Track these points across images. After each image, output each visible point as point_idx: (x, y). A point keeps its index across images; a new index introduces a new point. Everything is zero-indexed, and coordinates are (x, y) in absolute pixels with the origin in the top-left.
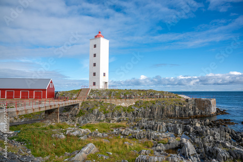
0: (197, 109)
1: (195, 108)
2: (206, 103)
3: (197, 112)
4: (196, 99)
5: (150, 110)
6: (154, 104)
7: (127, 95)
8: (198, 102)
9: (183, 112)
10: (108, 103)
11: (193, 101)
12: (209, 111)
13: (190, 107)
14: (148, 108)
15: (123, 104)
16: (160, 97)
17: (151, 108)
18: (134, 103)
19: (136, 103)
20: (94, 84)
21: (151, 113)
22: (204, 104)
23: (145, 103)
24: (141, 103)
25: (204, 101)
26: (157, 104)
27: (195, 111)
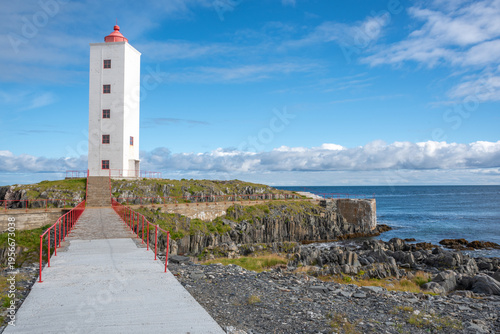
0: (345, 220)
1: (341, 219)
2: (360, 209)
3: (346, 227)
4: (338, 201)
5: (263, 227)
6: (266, 212)
7: (199, 192)
8: (344, 207)
9: (323, 227)
10: (171, 212)
11: (334, 204)
12: (367, 225)
13: (333, 217)
14: (258, 224)
15: (203, 216)
16: (266, 197)
17: (265, 221)
18: (224, 213)
19: (227, 211)
20: (106, 165)
21: (265, 233)
22: (355, 210)
23: (248, 211)
24: (238, 210)
25: (356, 205)
26: (272, 212)
27: (342, 226)
